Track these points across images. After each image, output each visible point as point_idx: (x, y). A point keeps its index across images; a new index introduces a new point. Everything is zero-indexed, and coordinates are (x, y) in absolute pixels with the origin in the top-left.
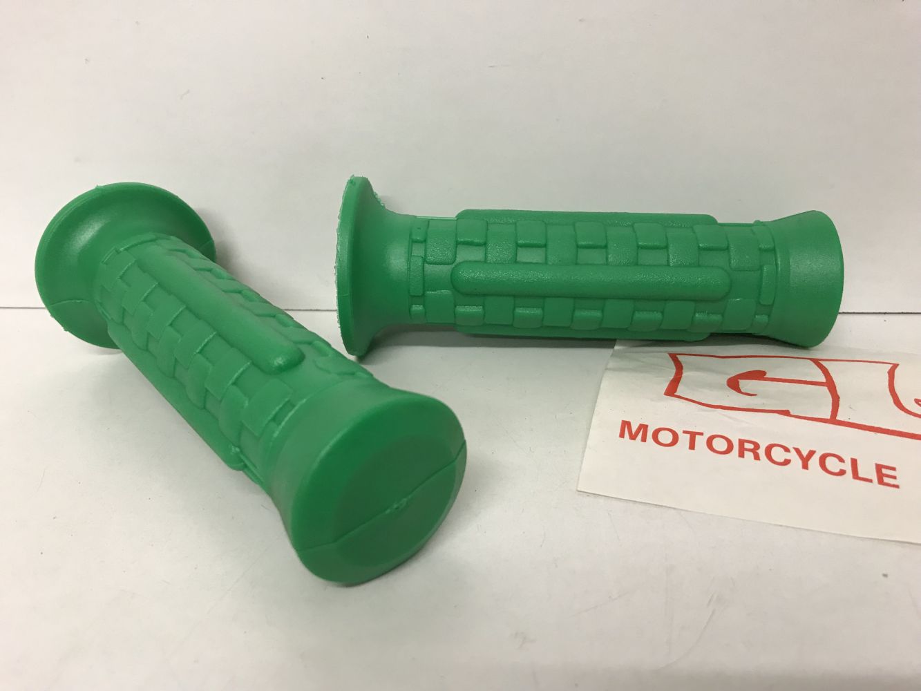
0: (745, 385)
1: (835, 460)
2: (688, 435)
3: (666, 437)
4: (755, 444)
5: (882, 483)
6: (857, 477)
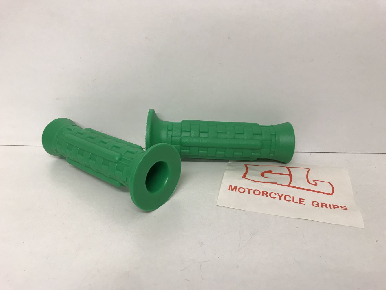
0: (266, 175)
1: (289, 197)
2: (248, 190)
3: (242, 190)
4: (267, 193)
5: (300, 203)
6: (294, 201)
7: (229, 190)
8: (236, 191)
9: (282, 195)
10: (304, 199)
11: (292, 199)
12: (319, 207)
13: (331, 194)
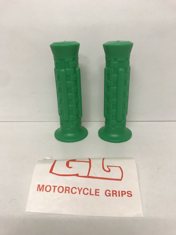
0: (71, 164)
2: (54, 187)
3: (48, 189)
4: (69, 188)
5: (96, 195)
6: (91, 194)
7: (37, 190)
8: (43, 191)
9: (82, 188)
10: (99, 190)
11: (89, 192)
12: (110, 196)
13: (121, 180)
